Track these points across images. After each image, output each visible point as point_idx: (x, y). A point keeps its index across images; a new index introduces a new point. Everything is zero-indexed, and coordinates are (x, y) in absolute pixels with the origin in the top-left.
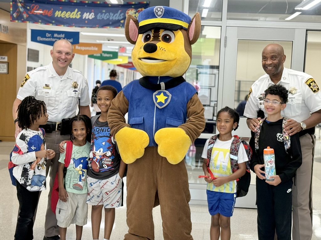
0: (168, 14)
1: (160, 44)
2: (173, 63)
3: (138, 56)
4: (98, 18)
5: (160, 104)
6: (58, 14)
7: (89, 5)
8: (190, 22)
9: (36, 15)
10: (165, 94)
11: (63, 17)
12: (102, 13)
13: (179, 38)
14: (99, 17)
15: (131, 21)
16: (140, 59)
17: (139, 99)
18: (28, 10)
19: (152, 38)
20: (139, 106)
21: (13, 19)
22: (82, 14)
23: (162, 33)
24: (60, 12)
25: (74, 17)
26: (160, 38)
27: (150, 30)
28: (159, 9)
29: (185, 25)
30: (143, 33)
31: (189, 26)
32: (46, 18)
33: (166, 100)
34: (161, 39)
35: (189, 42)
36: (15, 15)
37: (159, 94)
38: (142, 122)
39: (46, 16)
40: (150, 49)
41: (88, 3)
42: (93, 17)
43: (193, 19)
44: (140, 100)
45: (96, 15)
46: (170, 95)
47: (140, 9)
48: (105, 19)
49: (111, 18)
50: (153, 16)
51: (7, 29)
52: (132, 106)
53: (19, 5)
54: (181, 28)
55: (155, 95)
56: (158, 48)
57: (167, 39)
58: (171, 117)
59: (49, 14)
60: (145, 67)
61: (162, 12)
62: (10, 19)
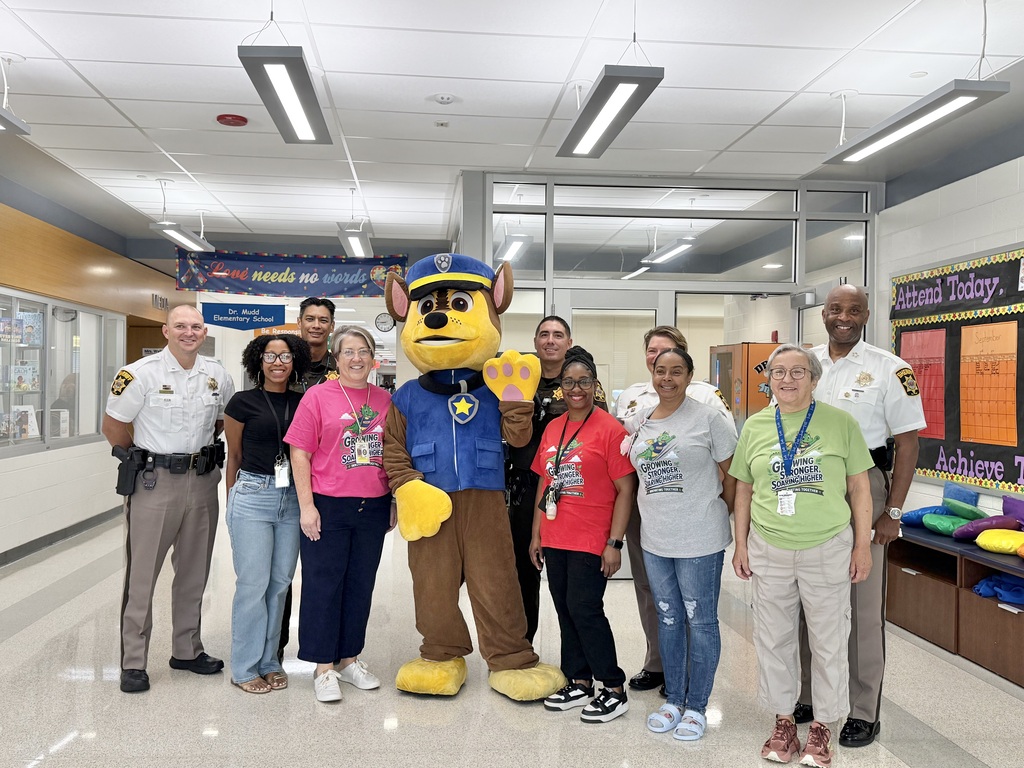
0: (458, 265)
1: (451, 314)
2: (474, 344)
3: (414, 338)
4: (325, 282)
5: (462, 416)
6: (257, 276)
7: (308, 260)
8: (494, 279)
9: (220, 279)
10: (468, 401)
11: (265, 280)
12: (331, 274)
13: (478, 303)
14: (326, 279)
15: (395, 283)
16: (418, 341)
17: (424, 413)
18: (206, 271)
19: (435, 305)
20: (424, 425)
21: (181, 287)
22: (297, 276)
23: (451, 297)
24: (261, 273)
25: (284, 280)
26: (450, 305)
27: (430, 293)
28: (443, 259)
29: (487, 282)
30: (419, 299)
31: (493, 284)
32: (237, 284)
33: (471, 410)
34: (450, 307)
35: (497, 310)
36: (183, 279)
37: (458, 400)
38: (433, 451)
39: (238, 280)
40: (436, 321)
41: (308, 258)
42: (316, 280)
43: (499, 273)
44: (426, 415)
45: (321, 277)
46: (477, 402)
47: (393, 267)
48: (337, 282)
49: (346, 282)
50: (435, 270)
51: (167, 304)
52: (412, 426)
53: (191, 262)
54: (481, 287)
55: (452, 402)
56: (449, 320)
57: (460, 306)
58: (482, 436)
59: (242, 276)
60: (429, 353)
61: (448, 263)
62: (175, 286)
